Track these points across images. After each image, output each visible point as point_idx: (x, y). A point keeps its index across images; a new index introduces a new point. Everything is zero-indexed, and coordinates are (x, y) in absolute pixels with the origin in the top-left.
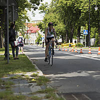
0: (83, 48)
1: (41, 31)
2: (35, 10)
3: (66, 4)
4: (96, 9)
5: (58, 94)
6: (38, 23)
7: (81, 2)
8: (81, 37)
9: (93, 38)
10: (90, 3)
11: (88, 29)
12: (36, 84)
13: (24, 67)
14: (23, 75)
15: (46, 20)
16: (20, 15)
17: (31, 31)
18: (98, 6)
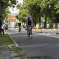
0: (42, 30)
1: (18, 20)
2: (13, 7)
3: (32, 4)
4: (50, 6)
5: (27, 57)
6: (16, 15)
7: (41, 3)
8: (41, 23)
9: (48, 23)
10: (46, 3)
11: (45, 19)
13: (7, 41)
15: (20, 13)
16: (5, 11)
17: (12, 20)
18: (51, 5)
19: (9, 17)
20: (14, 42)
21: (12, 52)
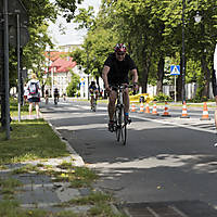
0: (170, 105)
1: (80, 68)
3: (133, 9)
5: (116, 205)
6: (72, 51)
7: (166, 5)
8: (165, 81)
10: (185, 7)
11: (181, 64)
12: (69, 184)
13: (42, 147)
14: (41, 166)
15: (90, 44)
17: (57, 67)
18: (202, 13)
19: (47, 59)
20: (70, 148)
21: (62, 184)
